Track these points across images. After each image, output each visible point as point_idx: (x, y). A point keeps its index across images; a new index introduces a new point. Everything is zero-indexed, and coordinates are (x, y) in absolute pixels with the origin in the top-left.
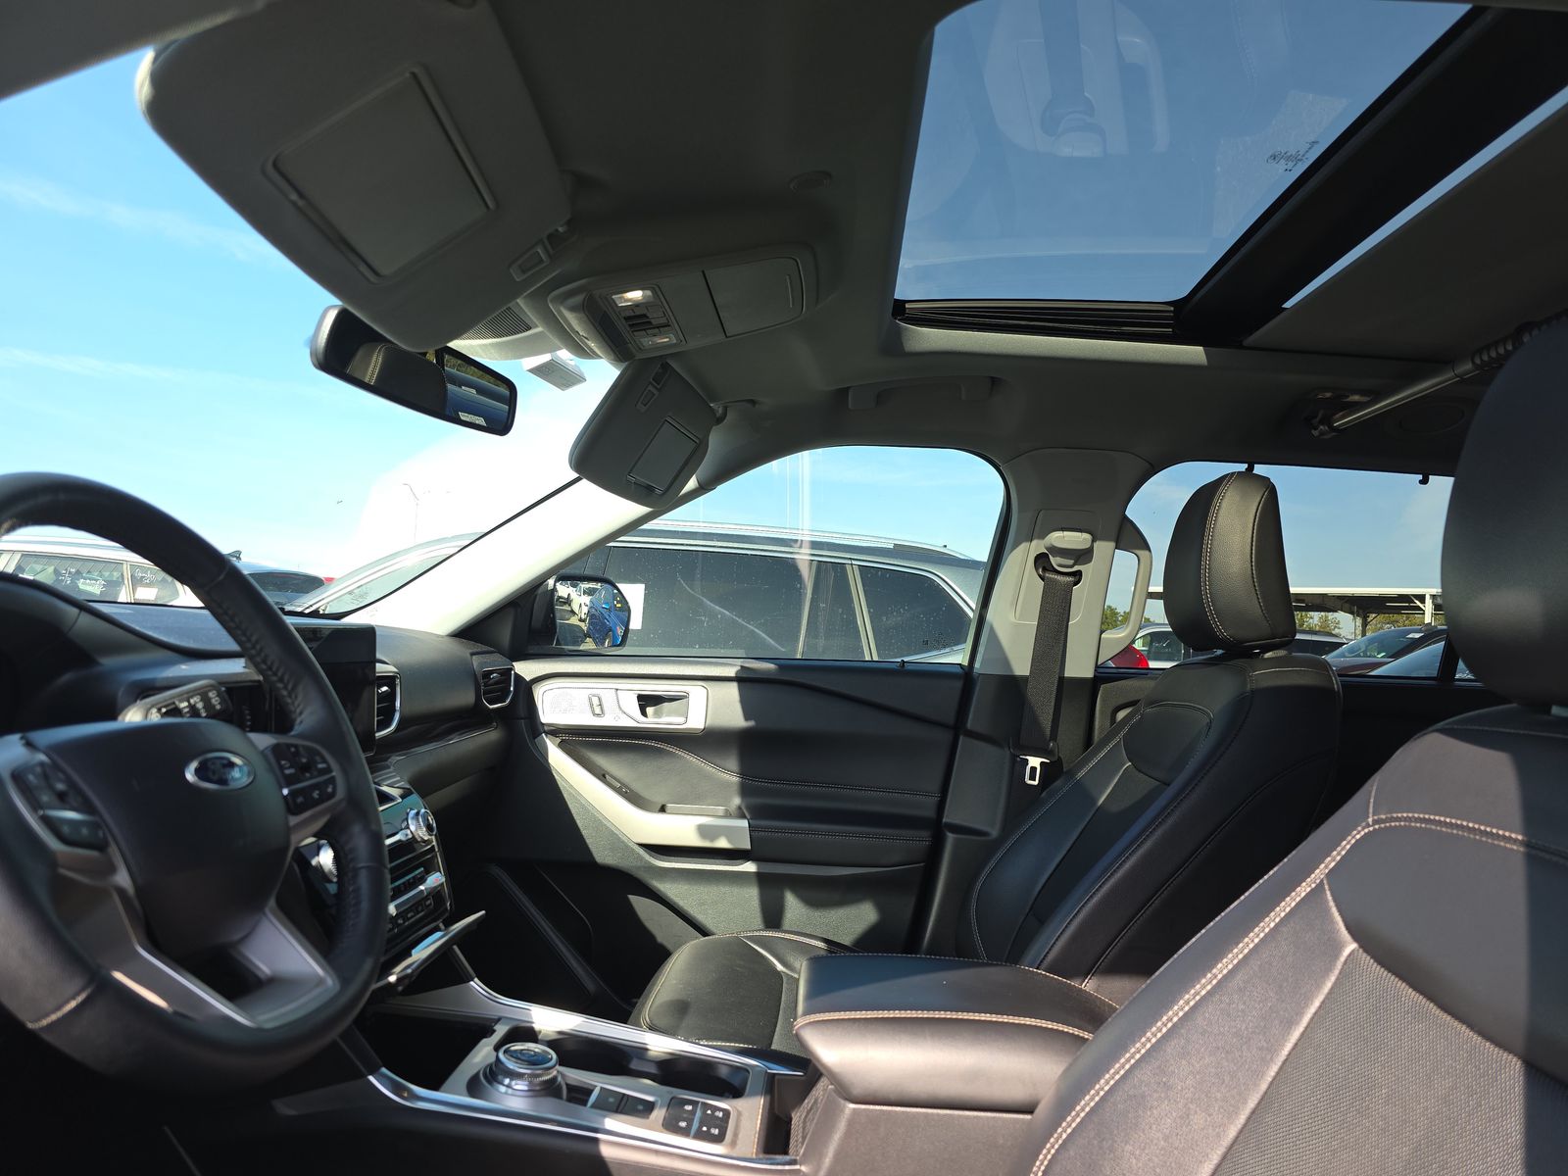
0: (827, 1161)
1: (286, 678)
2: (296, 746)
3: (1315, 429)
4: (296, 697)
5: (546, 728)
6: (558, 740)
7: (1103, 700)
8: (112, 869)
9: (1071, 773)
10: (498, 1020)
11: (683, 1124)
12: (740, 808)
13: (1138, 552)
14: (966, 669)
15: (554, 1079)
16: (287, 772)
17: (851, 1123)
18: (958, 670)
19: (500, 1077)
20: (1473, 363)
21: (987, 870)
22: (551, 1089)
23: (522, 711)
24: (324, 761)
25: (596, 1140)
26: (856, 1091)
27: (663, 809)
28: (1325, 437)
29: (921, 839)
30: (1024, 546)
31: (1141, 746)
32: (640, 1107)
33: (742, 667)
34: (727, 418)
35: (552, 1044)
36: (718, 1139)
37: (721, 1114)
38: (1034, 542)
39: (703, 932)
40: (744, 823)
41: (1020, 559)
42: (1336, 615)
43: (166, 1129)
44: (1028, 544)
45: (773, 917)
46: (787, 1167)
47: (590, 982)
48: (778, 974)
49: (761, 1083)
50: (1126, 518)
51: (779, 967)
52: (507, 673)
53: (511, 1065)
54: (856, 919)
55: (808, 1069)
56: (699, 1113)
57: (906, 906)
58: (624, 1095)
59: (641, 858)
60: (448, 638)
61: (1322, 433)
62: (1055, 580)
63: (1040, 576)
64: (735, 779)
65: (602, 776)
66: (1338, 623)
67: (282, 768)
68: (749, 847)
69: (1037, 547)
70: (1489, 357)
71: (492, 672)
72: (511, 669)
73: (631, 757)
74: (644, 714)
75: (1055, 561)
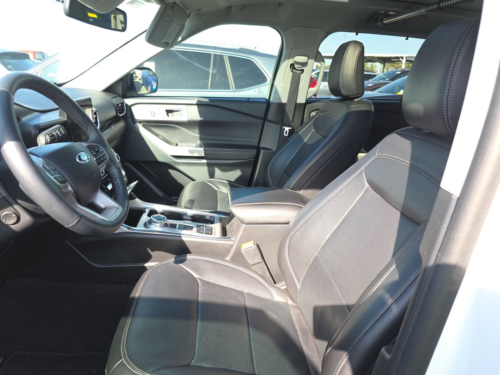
0: (239, 237)
1: (84, 125)
2: (93, 145)
3: (378, 23)
4: (88, 130)
5: (138, 121)
6: (142, 125)
7: (307, 110)
8: (67, 186)
9: (297, 132)
10: (146, 208)
11: (201, 231)
12: (200, 144)
13: (321, 63)
14: (268, 100)
15: (166, 223)
16: (94, 153)
17: (245, 229)
18: (265, 100)
19: (152, 223)
20: (426, 10)
21: (273, 160)
22: (166, 225)
23: (129, 115)
24: (101, 149)
25: (181, 236)
26: (246, 222)
27: (177, 145)
28: (381, 26)
29: (254, 152)
30: (287, 61)
31: (318, 124)
32: (190, 228)
33: (198, 100)
34: (191, 14)
35: (162, 213)
36: (211, 234)
37: (210, 228)
38: (290, 60)
39: (193, 180)
40: (202, 149)
41: (285, 65)
42: (376, 63)
43: (66, 240)
44: (288, 60)
45: (212, 175)
46: (228, 239)
47: (160, 194)
48: (216, 191)
49: (218, 220)
50: (318, 52)
51: (216, 188)
52: (123, 103)
53: (155, 220)
54: (235, 174)
55: (230, 216)
56: (205, 228)
57: (249, 170)
58: (185, 225)
59: (172, 159)
60: (103, 93)
61: (380, 25)
62: (296, 72)
63: (291, 71)
64: (198, 135)
65: (157, 135)
66: (376, 66)
67: (92, 153)
68: (204, 156)
69: (291, 61)
70: (433, 8)
71: (119, 104)
72: (124, 102)
73: (165, 129)
74: (168, 116)
75: (296, 66)
